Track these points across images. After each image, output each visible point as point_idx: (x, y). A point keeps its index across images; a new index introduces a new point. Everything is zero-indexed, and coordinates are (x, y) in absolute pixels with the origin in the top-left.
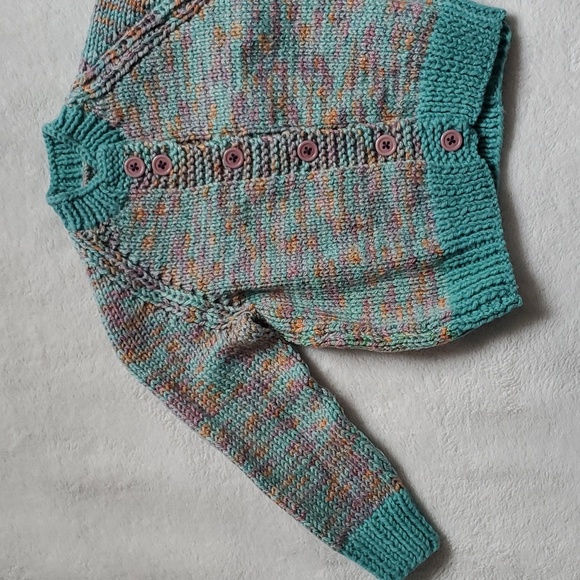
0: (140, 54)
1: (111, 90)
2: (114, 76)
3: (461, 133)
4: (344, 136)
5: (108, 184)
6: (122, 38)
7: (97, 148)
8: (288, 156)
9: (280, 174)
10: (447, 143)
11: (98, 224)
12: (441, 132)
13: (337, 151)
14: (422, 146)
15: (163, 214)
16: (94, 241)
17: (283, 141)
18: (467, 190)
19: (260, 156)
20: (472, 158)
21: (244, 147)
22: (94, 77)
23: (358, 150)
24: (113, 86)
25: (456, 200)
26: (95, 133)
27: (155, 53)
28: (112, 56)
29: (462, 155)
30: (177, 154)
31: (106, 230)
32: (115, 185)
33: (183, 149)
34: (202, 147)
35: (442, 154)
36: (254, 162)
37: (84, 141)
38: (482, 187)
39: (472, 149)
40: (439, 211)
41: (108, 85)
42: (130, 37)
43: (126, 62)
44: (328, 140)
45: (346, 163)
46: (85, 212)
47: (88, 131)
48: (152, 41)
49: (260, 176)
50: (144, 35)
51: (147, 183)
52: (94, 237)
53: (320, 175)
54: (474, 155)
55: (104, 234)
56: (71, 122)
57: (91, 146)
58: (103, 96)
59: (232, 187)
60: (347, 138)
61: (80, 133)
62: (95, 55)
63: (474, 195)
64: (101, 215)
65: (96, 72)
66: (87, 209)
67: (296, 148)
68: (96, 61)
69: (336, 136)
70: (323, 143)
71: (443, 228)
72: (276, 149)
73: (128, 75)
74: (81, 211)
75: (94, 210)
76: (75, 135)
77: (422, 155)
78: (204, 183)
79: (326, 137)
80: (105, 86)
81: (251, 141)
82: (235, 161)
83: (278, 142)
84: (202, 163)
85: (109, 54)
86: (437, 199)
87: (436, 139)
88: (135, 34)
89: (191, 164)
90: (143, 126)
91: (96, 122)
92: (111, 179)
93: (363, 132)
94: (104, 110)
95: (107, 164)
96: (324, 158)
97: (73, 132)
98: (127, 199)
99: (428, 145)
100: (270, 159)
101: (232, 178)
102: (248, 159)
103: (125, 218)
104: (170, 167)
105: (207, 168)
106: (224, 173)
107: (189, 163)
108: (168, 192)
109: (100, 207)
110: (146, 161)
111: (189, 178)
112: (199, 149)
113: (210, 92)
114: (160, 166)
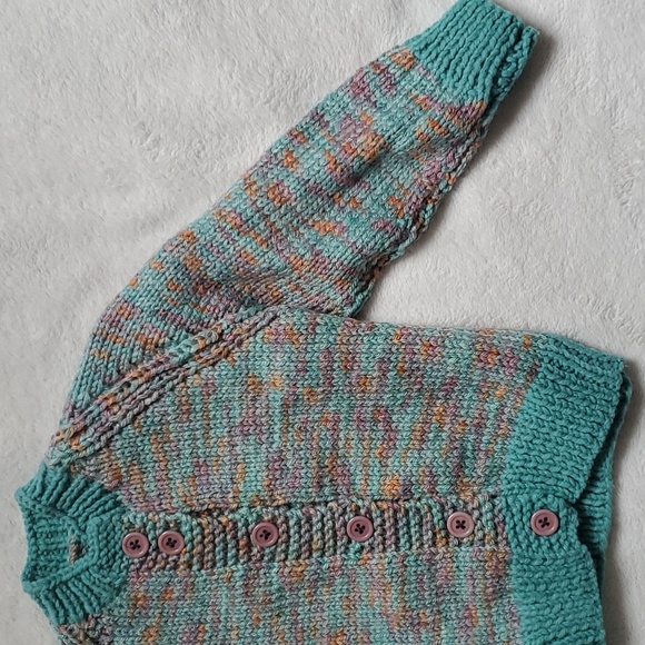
0: (148, 401)
1: (107, 445)
2: (112, 428)
3: (557, 514)
4: (407, 511)
5: (101, 567)
6: (126, 379)
7: (87, 518)
8: (335, 532)
9: (322, 555)
10: (539, 525)
11: (86, 616)
12: (532, 510)
13: (397, 530)
14: (507, 527)
15: (170, 599)
16: (81, 638)
17: (329, 516)
18: (563, 584)
19: (299, 532)
20: (570, 544)
21: (279, 522)
22: (85, 429)
23: (424, 528)
24: (109, 440)
25: (547, 595)
26: (85, 500)
27: (168, 401)
28: (110, 401)
29: (558, 540)
30: (192, 530)
31: (97, 623)
32: (111, 567)
33: (199, 524)
34: (223, 520)
35: (532, 538)
36: (292, 540)
37: (71, 511)
38: (581, 580)
39: (570, 533)
40: (525, 607)
41: (103, 438)
42: (135, 378)
43: (128, 411)
44: (386, 515)
45: (408, 545)
46: (71, 603)
47: (76, 498)
48: (163, 386)
49: (298, 557)
50: (154, 378)
51: (151, 564)
52: (82, 634)
53: (374, 561)
54: (573, 541)
55: (94, 629)
56: (53, 490)
57: (79, 516)
58: (97, 453)
59: (262, 571)
60: (411, 514)
61: (65, 501)
62: (87, 397)
63: (570, 590)
64: (91, 604)
65: (88, 421)
66: (72, 598)
67: (345, 524)
68: (88, 406)
69: (395, 512)
70: (379, 520)
71: (529, 628)
72: (320, 524)
73: (129, 427)
74: (65, 602)
75: (82, 599)
76: (58, 505)
77: (506, 539)
78: (225, 565)
79: (383, 512)
80: (99, 440)
81: (288, 514)
82: (266, 538)
83: (323, 516)
84: (224, 540)
85: (106, 399)
86: (522, 594)
87: (525, 519)
88: (142, 376)
89: (209, 542)
90: (146, 489)
91: (87, 485)
92: (104, 561)
93: (430, 508)
94: (97, 471)
95: (99, 542)
96: (380, 538)
97: (57, 501)
98: (124, 583)
99: (515, 525)
100: (311, 536)
101: (262, 559)
102: (284, 536)
103: (121, 606)
104: (182, 545)
105: (230, 546)
106: (251, 551)
107: (206, 540)
108: (177, 576)
109: (89, 594)
110: (150, 537)
111: (206, 558)
112: (220, 523)
113: (237, 448)
114: (168, 544)
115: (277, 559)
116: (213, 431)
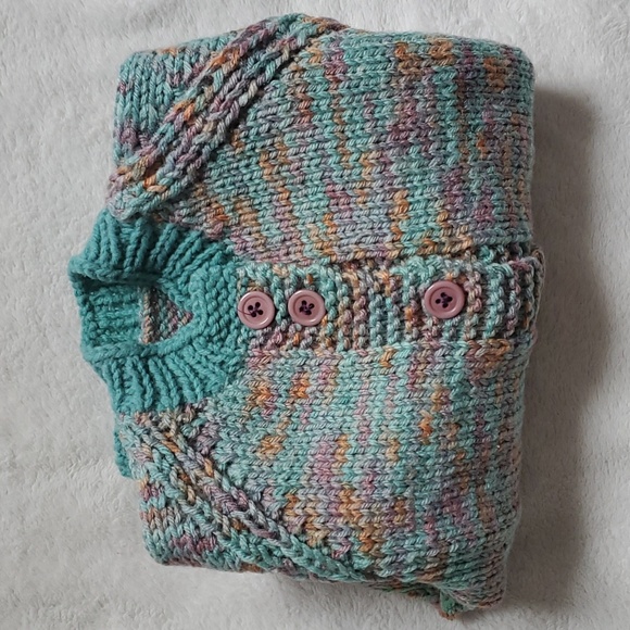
0: (243, 100)
1: (198, 178)
2: (199, 153)
6: (202, 73)
11: (182, 404)
24: (200, 171)
30: (335, 289)
31: (196, 418)
32: (223, 340)
33: (346, 281)
34: (381, 275)
46: (165, 381)
51: (280, 338)
59: (439, 353)
64: (193, 390)
66: (169, 377)
73: (226, 148)
74: (158, 378)
75: (182, 380)
78: (384, 342)
82: (445, 306)
84: (381, 305)
89: (361, 307)
91: (181, 236)
94: (192, 215)
98: (241, 364)
101: (439, 334)
102: (477, 304)
104: (322, 312)
105: (390, 314)
106: (423, 324)
107: (356, 304)
108: (316, 356)
109: (192, 376)
110: (276, 299)
111: (355, 332)
112: (376, 279)
113: (393, 168)
114: (301, 309)
115: (464, 336)
116: (351, 143)
